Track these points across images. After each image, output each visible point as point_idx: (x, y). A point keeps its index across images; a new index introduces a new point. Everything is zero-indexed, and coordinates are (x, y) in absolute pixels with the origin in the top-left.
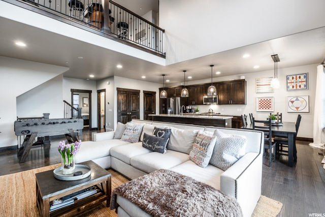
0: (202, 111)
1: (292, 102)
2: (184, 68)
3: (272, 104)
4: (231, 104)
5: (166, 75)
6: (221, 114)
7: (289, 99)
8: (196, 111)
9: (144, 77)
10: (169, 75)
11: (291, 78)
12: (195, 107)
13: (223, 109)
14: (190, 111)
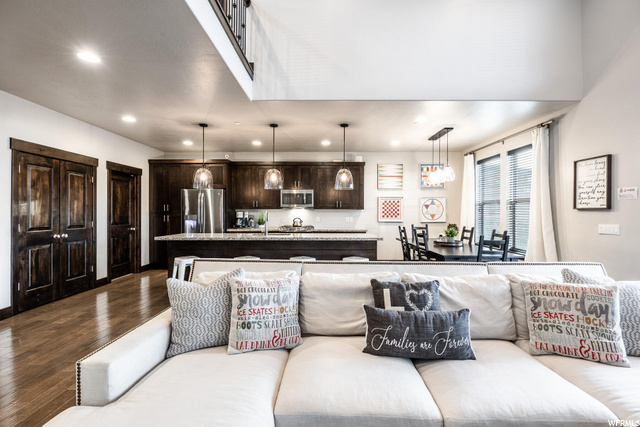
0: (273, 222)
1: (427, 206)
2: (275, 118)
3: (401, 208)
4: (339, 208)
5: (212, 126)
6: (316, 229)
7: (423, 202)
8: (260, 224)
9: (129, 119)
10: (218, 127)
11: (425, 169)
12: (257, 214)
13: (318, 219)
14: (246, 222)
